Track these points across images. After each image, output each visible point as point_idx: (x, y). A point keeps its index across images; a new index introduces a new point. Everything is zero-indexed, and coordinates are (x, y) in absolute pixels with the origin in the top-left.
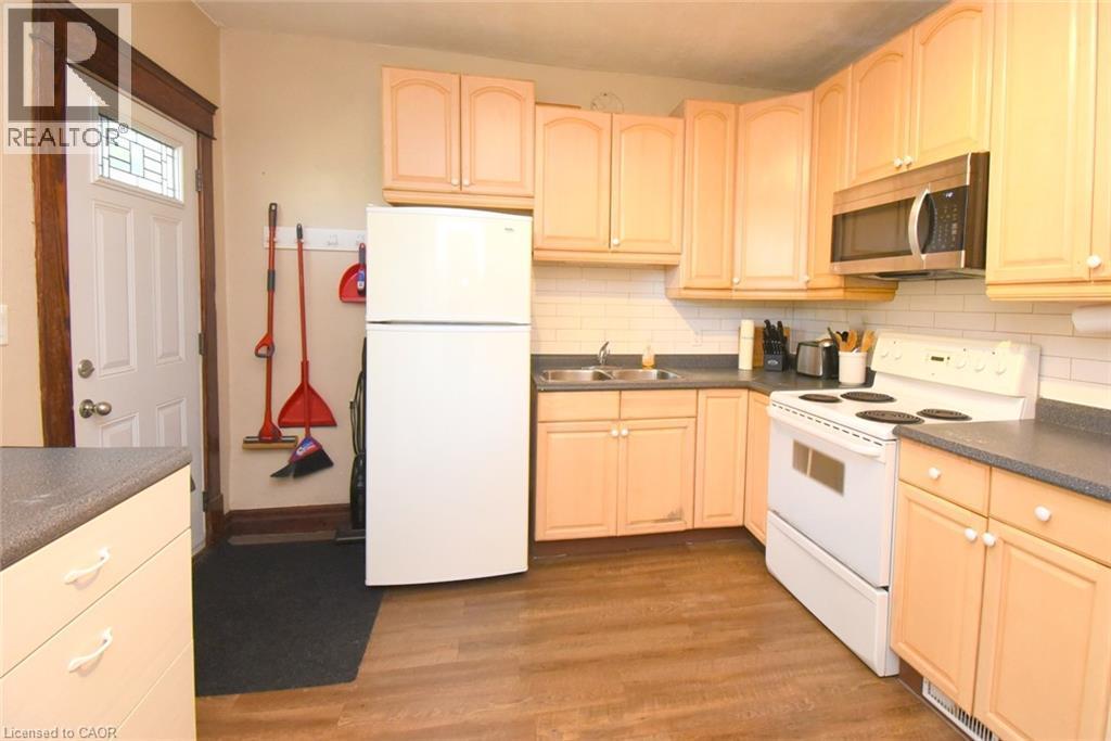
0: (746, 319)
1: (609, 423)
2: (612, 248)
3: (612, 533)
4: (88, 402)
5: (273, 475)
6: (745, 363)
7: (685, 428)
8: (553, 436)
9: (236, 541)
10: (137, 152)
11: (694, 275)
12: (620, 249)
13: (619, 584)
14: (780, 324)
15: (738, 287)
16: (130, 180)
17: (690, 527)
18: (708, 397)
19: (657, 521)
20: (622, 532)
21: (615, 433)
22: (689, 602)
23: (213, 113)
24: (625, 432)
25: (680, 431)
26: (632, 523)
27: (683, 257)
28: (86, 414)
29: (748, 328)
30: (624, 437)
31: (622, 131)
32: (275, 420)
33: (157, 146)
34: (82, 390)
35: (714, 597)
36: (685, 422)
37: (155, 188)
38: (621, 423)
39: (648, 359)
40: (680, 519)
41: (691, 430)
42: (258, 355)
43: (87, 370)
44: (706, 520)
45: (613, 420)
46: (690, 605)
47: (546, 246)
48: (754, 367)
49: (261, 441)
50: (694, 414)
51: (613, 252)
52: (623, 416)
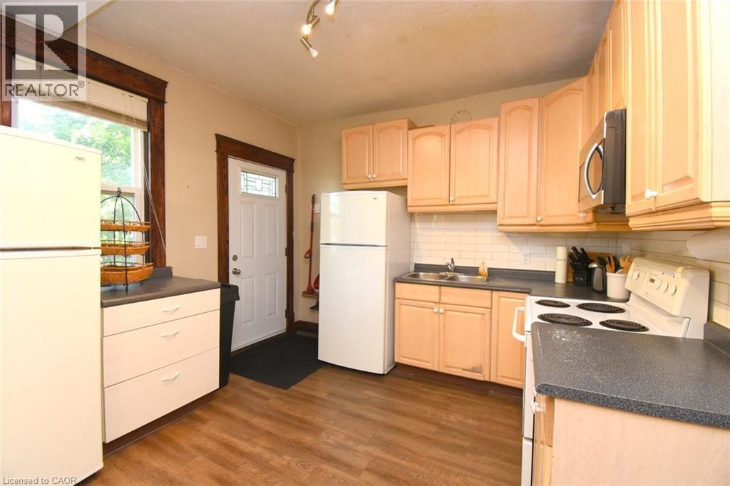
0: (559, 246)
1: (433, 304)
2: (451, 203)
3: (436, 369)
4: (235, 269)
5: (311, 308)
6: (560, 278)
7: (483, 314)
8: (403, 307)
9: (299, 333)
10: (259, 182)
11: (506, 216)
12: (456, 202)
13: (425, 396)
14: (582, 249)
15: (541, 223)
16: (257, 193)
17: (487, 379)
18: (500, 297)
19: (464, 370)
20: (441, 370)
21: (435, 310)
22: (453, 419)
23: (293, 162)
24: (442, 311)
25: (480, 316)
26: (448, 367)
27: (499, 205)
28: (235, 273)
29: (562, 253)
30: (442, 314)
31: (456, 134)
32: (312, 285)
33: (268, 179)
34: (232, 265)
35: (470, 422)
36: (482, 310)
37: (268, 194)
38: (441, 305)
39: (483, 270)
40: (480, 372)
41: (487, 316)
42: (306, 258)
43: (235, 258)
44: (498, 378)
45: (436, 303)
46: (451, 420)
47: (414, 204)
48: (567, 282)
49: (307, 293)
50: (489, 306)
51: (452, 205)
52: (442, 301)
